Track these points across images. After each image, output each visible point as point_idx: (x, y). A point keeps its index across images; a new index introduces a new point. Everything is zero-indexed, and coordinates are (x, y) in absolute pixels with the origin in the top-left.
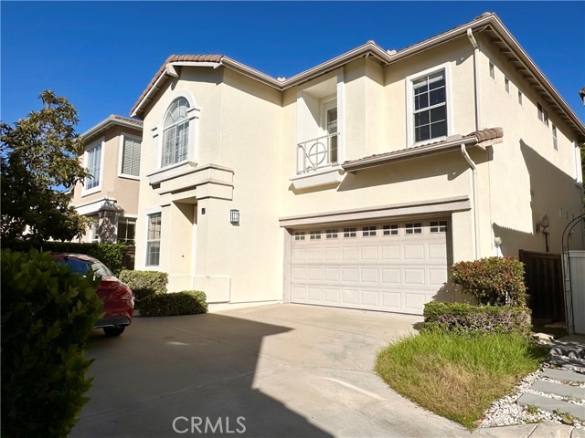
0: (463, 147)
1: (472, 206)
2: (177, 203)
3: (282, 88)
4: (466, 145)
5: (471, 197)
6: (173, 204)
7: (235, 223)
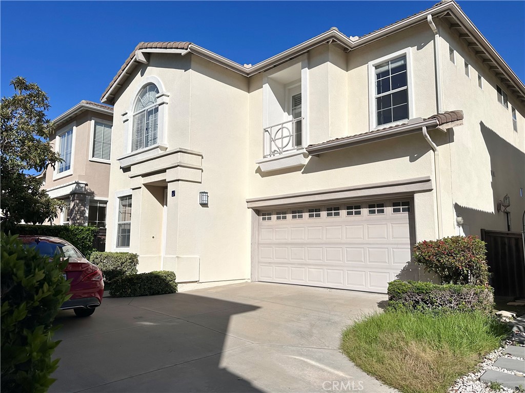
0: (424, 129)
1: (434, 187)
2: (147, 186)
3: (248, 74)
4: (427, 127)
5: (433, 178)
6: (143, 187)
7: (204, 205)
